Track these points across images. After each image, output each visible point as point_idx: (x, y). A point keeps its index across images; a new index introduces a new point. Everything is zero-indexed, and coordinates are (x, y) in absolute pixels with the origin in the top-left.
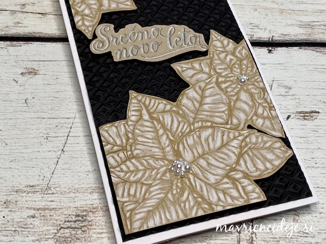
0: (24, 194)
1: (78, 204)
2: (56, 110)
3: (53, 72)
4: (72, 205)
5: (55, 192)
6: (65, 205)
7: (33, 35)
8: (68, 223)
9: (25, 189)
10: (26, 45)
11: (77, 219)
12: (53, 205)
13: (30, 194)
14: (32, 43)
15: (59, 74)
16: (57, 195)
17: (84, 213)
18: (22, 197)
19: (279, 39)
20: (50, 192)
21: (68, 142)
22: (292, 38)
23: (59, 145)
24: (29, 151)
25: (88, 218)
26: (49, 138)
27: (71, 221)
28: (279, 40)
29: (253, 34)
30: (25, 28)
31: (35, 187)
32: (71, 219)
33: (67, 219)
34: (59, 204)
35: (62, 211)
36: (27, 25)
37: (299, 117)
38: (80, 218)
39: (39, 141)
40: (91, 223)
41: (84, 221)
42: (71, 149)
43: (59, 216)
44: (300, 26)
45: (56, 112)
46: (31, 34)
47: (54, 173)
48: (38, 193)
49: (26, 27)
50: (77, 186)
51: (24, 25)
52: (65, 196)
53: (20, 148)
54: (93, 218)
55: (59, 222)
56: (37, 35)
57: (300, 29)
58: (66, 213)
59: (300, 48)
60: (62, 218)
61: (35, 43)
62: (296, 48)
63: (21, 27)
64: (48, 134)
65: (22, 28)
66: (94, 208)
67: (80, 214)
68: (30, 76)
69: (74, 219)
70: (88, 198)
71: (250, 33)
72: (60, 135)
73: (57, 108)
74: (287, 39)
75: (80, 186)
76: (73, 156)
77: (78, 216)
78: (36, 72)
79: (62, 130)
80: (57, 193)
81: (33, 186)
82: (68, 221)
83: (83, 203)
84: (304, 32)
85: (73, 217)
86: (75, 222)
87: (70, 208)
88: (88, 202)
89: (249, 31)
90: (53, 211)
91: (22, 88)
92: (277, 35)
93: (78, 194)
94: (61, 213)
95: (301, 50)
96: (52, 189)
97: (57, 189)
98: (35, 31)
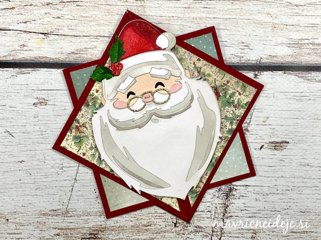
0: (50, 217)
5: (73, 215)
7: (39, 60)
9: (50, 213)
10: (34, 72)
13: (54, 217)
14: (39, 69)
16: (74, 218)
18: (49, 219)
19: (266, 61)
20: (69, 215)
22: (279, 60)
24: (49, 180)
26: (63, 168)
28: (266, 63)
29: (242, 55)
30: (30, 52)
31: (57, 211)
36: (32, 48)
37: (271, 147)
39: (56, 171)
44: (289, 45)
46: (37, 59)
47: (71, 199)
48: (60, 216)
49: (31, 50)
50: (89, 210)
51: (29, 48)
52: (80, 218)
53: (42, 177)
56: (43, 60)
57: (289, 49)
59: (284, 73)
61: (42, 69)
62: (281, 72)
63: (26, 50)
64: (62, 165)
65: (27, 52)
68: (42, 107)
71: (240, 55)
74: (274, 62)
78: (46, 103)
80: (74, 216)
81: (55, 211)
84: (291, 53)
89: (239, 53)
91: (36, 119)
92: (266, 56)
95: (285, 74)
96: (70, 212)
97: (74, 213)
98: (41, 56)
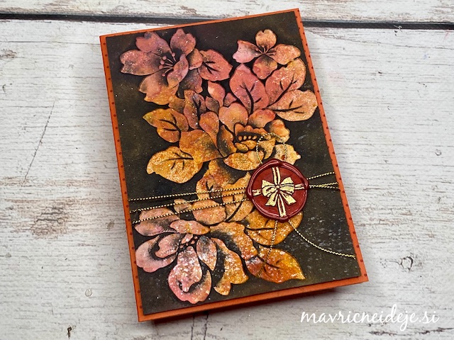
1: (55, 197)
2: (34, 98)
3: (31, 54)
4: (49, 197)
6: (42, 198)
8: (45, 215)
11: (53, 211)
12: (30, 197)
15: (38, 57)
17: (61, 206)
21: (46, 133)
23: (37, 136)
25: (65, 211)
27: (48, 214)
32: (47, 212)
33: (44, 212)
34: (36, 196)
35: (39, 203)
38: (57, 211)
40: (67, 216)
41: (61, 213)
42: (49, 140)
43: (36, 208)
45: (34, 100)
54: (70, 211)
55: (36, 215)
58: (43, 205)
60: (39, 210)
66: (71, 201)
67: (57, 206)
69: (51, 212)
70: (65, 191)
72: (39, 125)
73: (35, 96)
75: (57, 179)
76: (52, 147)
77: (55, 208)
79: (40, 120)
82: (45, 214)
83: (60, 195)
85: (50, 209)
86: (52, 214)
87: (47, 200)
88: (66, 195)
90: (31, 204)
93: (54, 187)
94: (39, 206)
